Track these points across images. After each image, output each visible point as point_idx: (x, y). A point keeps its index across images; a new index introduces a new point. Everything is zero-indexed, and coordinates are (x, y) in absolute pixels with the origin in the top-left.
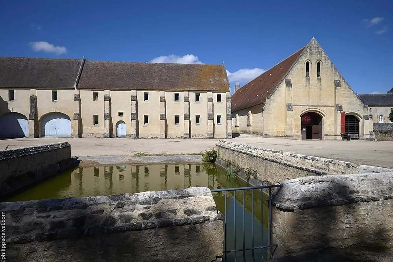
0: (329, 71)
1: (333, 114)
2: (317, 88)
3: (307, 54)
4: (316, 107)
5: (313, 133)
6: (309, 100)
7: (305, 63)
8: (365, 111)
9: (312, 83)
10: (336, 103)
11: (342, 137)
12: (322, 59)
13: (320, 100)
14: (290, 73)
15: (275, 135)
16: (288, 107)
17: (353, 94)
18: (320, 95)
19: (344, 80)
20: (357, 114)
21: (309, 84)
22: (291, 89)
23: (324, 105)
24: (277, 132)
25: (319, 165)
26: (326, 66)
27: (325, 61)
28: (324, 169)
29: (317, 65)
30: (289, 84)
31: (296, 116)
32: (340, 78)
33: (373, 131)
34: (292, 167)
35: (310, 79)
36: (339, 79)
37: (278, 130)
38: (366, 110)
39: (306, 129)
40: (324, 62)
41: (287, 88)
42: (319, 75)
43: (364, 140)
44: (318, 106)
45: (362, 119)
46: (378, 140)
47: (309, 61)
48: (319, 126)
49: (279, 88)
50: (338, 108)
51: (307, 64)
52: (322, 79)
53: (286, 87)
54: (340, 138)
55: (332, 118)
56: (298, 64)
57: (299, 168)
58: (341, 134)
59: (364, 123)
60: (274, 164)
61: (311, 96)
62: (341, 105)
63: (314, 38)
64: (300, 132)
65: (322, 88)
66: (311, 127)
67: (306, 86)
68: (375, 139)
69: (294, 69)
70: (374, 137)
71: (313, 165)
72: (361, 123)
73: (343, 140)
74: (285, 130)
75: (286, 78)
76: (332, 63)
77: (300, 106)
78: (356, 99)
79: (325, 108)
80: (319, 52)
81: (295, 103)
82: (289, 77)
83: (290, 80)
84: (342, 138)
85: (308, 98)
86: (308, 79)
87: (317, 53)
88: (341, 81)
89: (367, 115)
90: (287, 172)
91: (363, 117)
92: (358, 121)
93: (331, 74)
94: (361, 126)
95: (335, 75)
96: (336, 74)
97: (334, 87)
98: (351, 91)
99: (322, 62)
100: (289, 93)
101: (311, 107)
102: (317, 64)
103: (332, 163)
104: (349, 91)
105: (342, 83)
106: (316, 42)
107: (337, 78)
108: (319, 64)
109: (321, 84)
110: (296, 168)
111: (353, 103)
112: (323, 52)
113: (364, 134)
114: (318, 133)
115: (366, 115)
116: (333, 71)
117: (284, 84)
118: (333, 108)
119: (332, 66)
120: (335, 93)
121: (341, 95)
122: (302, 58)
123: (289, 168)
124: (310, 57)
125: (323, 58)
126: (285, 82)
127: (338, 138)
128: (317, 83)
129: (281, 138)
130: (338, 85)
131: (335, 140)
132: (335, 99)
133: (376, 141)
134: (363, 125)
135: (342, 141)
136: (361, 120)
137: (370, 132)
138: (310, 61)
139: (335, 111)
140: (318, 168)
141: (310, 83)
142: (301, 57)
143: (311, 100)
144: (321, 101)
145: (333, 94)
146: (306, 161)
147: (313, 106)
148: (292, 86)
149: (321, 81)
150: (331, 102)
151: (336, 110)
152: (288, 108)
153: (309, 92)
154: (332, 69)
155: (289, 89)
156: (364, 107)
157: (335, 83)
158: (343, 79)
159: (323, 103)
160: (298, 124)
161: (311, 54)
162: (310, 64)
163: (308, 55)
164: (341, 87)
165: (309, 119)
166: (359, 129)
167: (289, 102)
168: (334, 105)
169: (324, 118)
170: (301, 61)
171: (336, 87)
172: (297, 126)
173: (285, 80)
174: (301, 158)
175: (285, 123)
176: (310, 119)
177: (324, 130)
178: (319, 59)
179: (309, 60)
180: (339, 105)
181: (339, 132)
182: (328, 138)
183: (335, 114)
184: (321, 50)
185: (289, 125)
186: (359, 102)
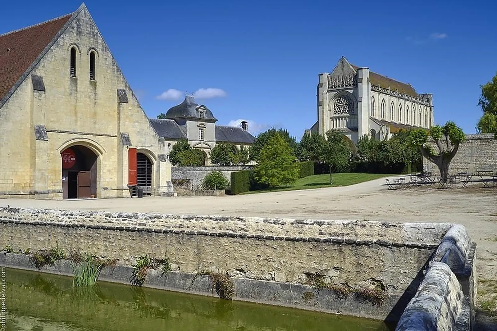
0: (109, 71)
1: (116, 150)
2: (90, 101)
3: (71, 31)
4: (89, 137)
5: (80, 187)
6: (76, 121)
7: (70, 50)
8: (160, 147)
9: (82, 90)
10: (121, 131)
11: (130, 191)
12: (97, 48)
13: (95, 123)
14: (42, 64)
15: (9, 192)
16: (38, 132)
17: (144, 117)
18: (95, 113)
19: (131, 92)
20: (149, 152)
21: (76, 90)
22: (43, 97)
23: (101, 133)
24: (13, 185)
25: (335, 230)
26: (104, 62)
27: (102, 52)
28: (347, 234)
29: (89, 58)
30: (39, 86)
31: (52, 152)
32: (126, 87)
33: (170, 180)
34: (277, 240)
35: (78, 81)
36: (124, 89)
37: (15, 182)
38: (162, 145)
39: (67, 178)
40: (101, 54)
41: (36, 94)
42: (92, 76)
43: (160, 196)
44: (92, 134)
45: (156, 160)
46: (177, 196)
47: (76, 47)
48: (90, 171)
49: (18, 91)
50: (124, 140)
51: (73, 51)
52: (98, 84)
53: (34, 92)
54: (127, 193)
55: (114, 158)
56: (56, 49)
57: (294, 240)
58: (129, 187)
59: (159, 167)
60: (223, 240)
61: (79, 115)
62: (128, 135)
63: (83, 5)
64: (60, 185)
65: (98, 101)
66: (76, 174)
67: (71, 94)
68: (174, 194)
69: (49, 56)
70: (172, 190)
71: (322, 231)
72: (154, 168)
73: (132, 197)
74: (30, 180)
75: (33, 73)
76: (113, 58)
77: (61, 132)
78: (148, 125)
79: (103, 139)
80: (93, 32)
81: (50, 126)
82: (39, 72)
83: (41, 78)
84: (131, 194)
85: (74, 118)
86: (74, 81)
87: (90, 34)
88: (128, 92)
89: (163, 154)
90: (263, 248)
91: (159, 157)
92: (150, 164)
93: (113, 78)
94: (155, 172)
95: (118, 80)
96: (120, 79)
97: (116, 101)
98: (141, 111)
99: (97, 52)
100: (40, 104)
101: (80, 136)
102: (89, 55)
103: (359, 225)
104: (138, 112)
105: (129, 96)
106: (88, 13)
107: (122, 87)
108: (92, 56)
109: (95, 94)
110: (287, 239)
111: (144, 132)
112: (99, 35)
113: (160, 185)
114: (89, 187)
115: (161, 154)
116: (116, 73)
117: (28, 86)
118: (115, 140)
119: (113, 64)
120: (119, 113)
121: (127, 117)
122: (63, 38)
123: (269, 243)
124: (77, 40)
125: (100, 47)
126: (30, 80)
127: (124, 194)
128: (89, 90)
129: (22, 198)
130: (122, 99)
131: (118, 197)
132: (120, 123)
133: (176, 197)
134: (158, 171)
135: (130, 199)
136: (155, 162)
137: (167, 182)
138: (78, 47)
139: (119, 144)
140: (335, 234)
141: (78, 89)
142: (62, 36)
143: (79, 123)
144: (97, 126)
145: (116, 113)
146: (307, 228)
147: (82, 134)
148: (45, 91)
149: (95, 88)
150: (112, 129)
151: (121, 143)
152: (38, 135)
153: (75, 107)
154: (114, 69)
155: (40, 96)
156: (160, 140)
157: (118, 95)
158: (130, 89)
159: (99, 129)
160: (57, 168)
161: (80, 33)
162: (77, 53)
163: (75, 35)
164: (128, 103)
165: (72, 159)
166: (151, 178)
167: (39, 124)
168: (116, 134)
169: (101, 157)
170: (61, 43)
171: (121, 102)
172: (54, 172)
173: (30, 76)
174: (292, 224)
175: (31, 165)
176: (74, 159)
177: (102, 180)
178: (93, 46)
179: (76, 45)
180: (125, 134)
181: (126, 182)
182: (108, 195)
183: (119, 150)
184: (96, 31)
185: (40, 170)
186: (151, 131)
